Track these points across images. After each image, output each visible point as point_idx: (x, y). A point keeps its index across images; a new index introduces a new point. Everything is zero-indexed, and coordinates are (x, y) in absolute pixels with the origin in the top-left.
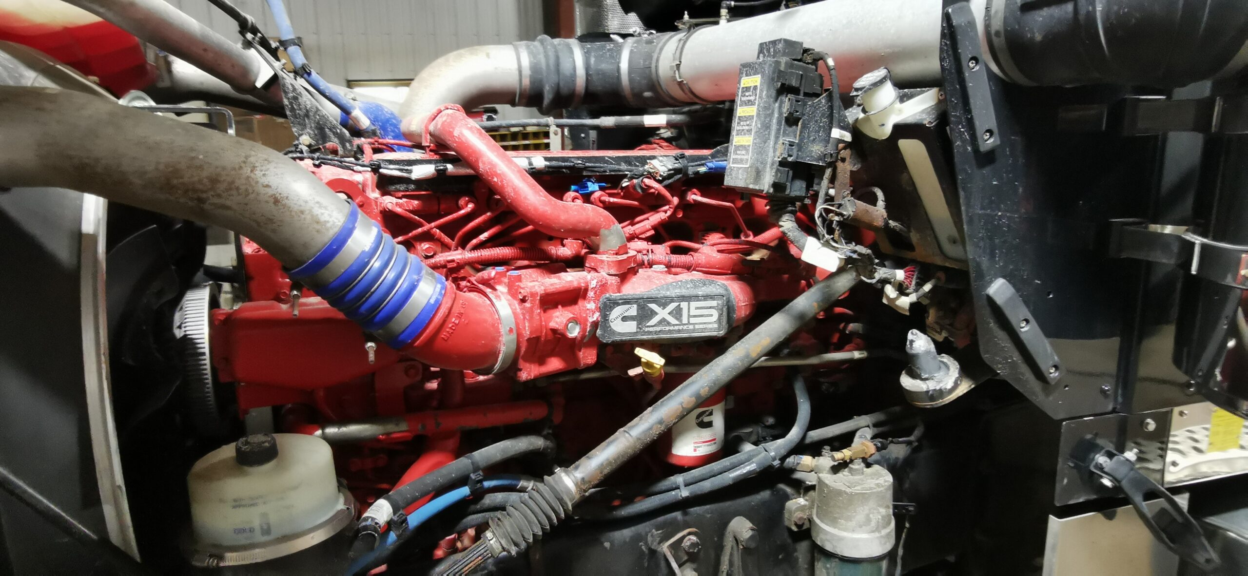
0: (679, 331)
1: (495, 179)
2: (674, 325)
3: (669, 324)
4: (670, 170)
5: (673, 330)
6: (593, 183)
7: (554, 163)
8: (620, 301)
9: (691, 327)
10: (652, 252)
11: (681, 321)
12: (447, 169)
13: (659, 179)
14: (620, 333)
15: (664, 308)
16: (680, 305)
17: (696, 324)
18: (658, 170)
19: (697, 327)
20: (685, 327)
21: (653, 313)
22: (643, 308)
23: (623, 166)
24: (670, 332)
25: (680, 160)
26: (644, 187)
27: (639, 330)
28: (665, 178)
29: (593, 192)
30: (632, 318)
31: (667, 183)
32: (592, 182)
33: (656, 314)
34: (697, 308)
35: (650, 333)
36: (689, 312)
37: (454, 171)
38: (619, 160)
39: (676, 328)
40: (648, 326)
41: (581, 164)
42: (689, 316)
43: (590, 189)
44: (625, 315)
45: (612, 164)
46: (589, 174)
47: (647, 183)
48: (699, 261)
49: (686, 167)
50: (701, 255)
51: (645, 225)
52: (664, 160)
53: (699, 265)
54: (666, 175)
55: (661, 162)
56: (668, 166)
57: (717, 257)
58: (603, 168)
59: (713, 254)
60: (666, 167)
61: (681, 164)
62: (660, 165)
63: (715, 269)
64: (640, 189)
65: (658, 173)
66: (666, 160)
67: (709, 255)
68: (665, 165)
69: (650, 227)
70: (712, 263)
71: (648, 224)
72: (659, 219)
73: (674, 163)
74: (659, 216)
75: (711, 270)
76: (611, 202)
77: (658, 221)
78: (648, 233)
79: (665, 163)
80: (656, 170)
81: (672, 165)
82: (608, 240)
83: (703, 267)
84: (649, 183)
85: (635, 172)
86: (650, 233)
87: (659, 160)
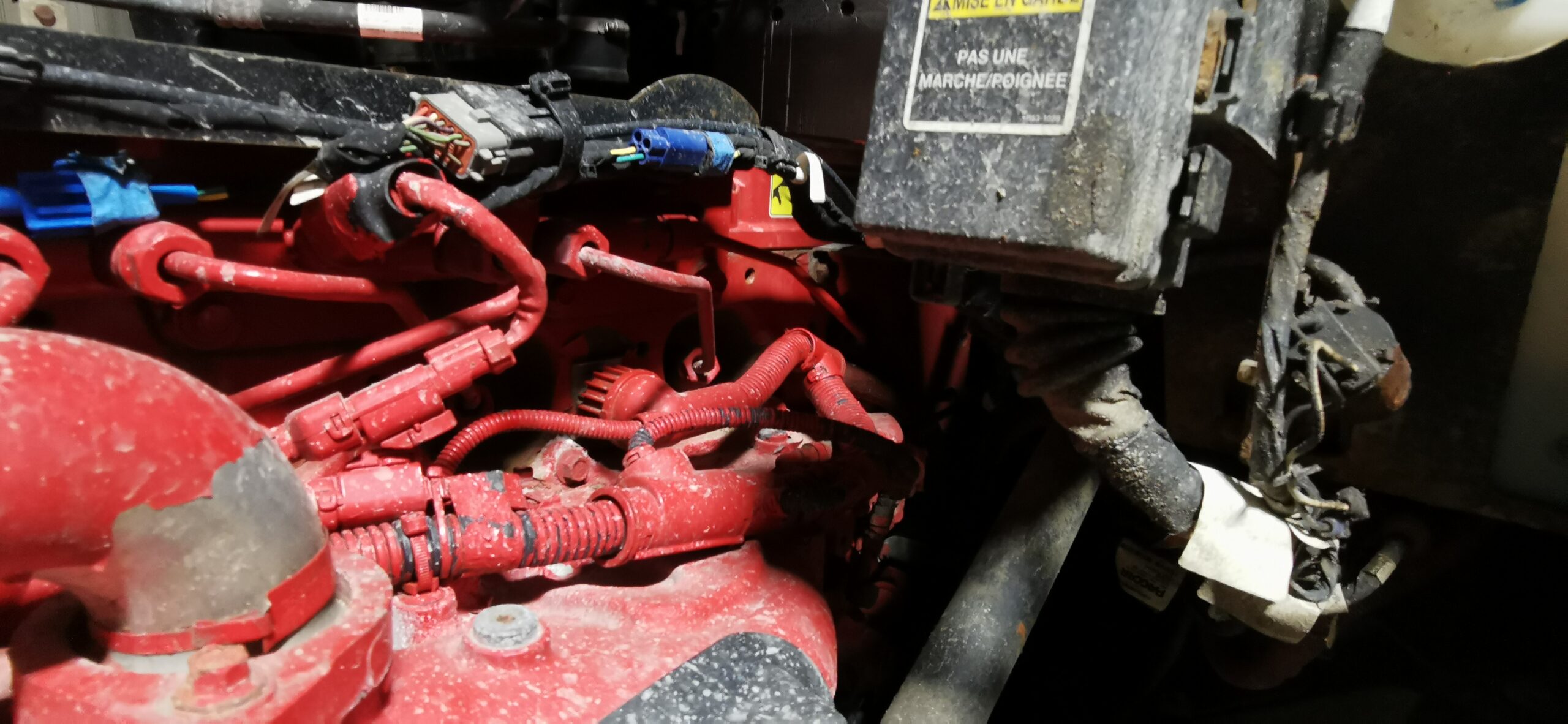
4: (517, 142)
6: (121, 181)
10: (449, 509)
13: (470, 179)
18: (464, 135)
23: (293, 109)
25: (555, 106)
26: (402, 210)
28: (496, 176)
29: (124, 227)
31: (506, 199)
32: (112, 174)
43: (103, 211)
45: (227, 91)
46: (90, 129)
47: (413, 192)
48: (649, 525)
49: (567, 131)
50: (651, 495)
51: (414, 392)
52: (487, 98)
53: (649, 540)
54: (503, 162)
55: (475, 103)
56: (502, 124)
57: (704, 492)
58: (177, 107)
59: (686, 484)
60: (498, 126)
61: (558, 123)
62: (471, 115)
63: (700, 540)
64: (380, 220)
65: (465, 148)
66: (497, 98)
67: (676, 491)
68: (488, 120)
69: (429, 396)
70: (689, 522)
71: (423, 384)
72: (475, 357)
73: (532, 117)
74: (474, 346)
75: (684, 548)
76: (228, 284)
77: (472, 367)
78: (424, 425)
79: (491, 109)
80: (460, 136)
81: (522, 123)
82: (189, 551)
83: (660, 544)
84: (422, 190)
85: (358, 140)
86: (435, 424)
87: (465, 97)
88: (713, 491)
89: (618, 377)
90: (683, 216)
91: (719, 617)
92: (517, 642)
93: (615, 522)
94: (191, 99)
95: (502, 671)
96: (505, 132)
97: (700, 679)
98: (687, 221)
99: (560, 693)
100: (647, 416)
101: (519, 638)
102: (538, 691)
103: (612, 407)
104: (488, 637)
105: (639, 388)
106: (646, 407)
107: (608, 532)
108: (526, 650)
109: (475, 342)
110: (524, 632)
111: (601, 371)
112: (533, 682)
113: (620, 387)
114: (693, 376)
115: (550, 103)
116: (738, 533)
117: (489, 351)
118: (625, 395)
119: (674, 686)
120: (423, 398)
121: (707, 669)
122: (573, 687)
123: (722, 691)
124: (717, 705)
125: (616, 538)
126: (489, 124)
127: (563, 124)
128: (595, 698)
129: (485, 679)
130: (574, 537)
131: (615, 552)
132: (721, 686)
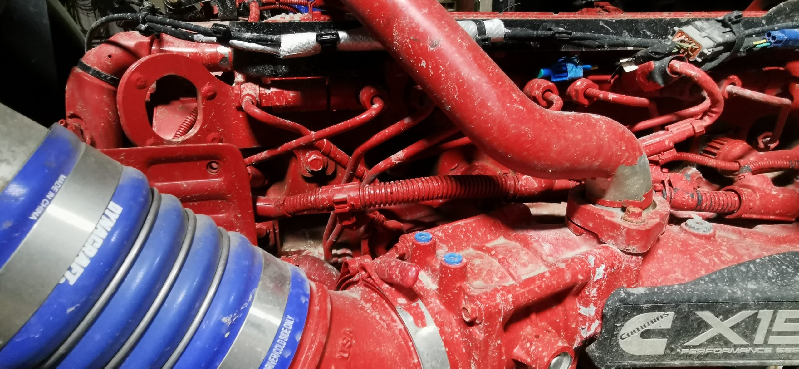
0: (743, 356)
1: (424, 64)
2: (735, 346)
3: (727, 343)
4: (718, 45)
5: (732, 354)
6: (576, 65)
7: (519, 31)
8: (645, 306)
9: (768, 350)
10: (670, 184)
11: (752, 340)
12: (338, 38)
13: (697, 60)
14: (633, 356)
15: (726, 318)
16: (757, 314)
17: (779, 345)
18: (697, 44)
19: (779, 350)
20: (757, 350)
21: (703, 326)
22: (685, 317)
23: (626, 37)
24: (726, 356)
25: (734, 27)
26: (670, 74)
27: (668, 351)
28: (707, 59)
29: (574, 80)
30: (661, 333)
31: (709, 68)
32: (574, 63)
33: (707, 326)
34: (788, 321)
35: (690, 356)
36: (771, 325)
37: (350, 43)
38: (619, 26)
39: (739, 351)
40: (686, 347)
41: (562, 32)
42: (769, 332)
43: (570, 75)
44: (648, 328)
45: (608, 32)
46: (571, 49)
47: (676, 68)
48: (751, 204)
49: (738, 38)
50: (753, 193)
51: (663, 141)
52: (705, 27)
53: (750, 210)
54: (711, 53)
55: (700, 30)
56: (712, 38)
57: (779, 195)
58: (599, 41)
59: (771, 190)
60: (710, 38)
61: (735, 34)
62: (700, 35)
63: (773, 215)
64: (660, 78)
65: (696, 49)
66: (709, 26)
67: (765, 192)
68: (707, 36)
69: (669, 143)
70: (770, 206)
71: (668, 138)
72: (689, 130)
73: (724, 33)
74: (689, 125)
75: (764, 217)
76: (610, 100)
77: (687, 133)
78: (665, 153)
79: (708, 31)
80: (695, 44)
81: (720, 36)
82: (628, 179)
83: (754, 213)
84: (680, 67)
85: (657, 49)
86: (670, 153)
87: (696, 28)
88: (784, 196)
89: (725, 143)
90: (776, 68)
91: (785, 245)
92: (704, 231)
93: (735, 201)
94: (603, 38)
95: (698, 240)
96: (713, 41)
97: (781, 262)
98: (779, 70)
99: (721, 251)
100: (742, 161)
101: (705, 230)
102: (712, 249)
103: (722, 155)
104: (694, 228)
105: (738, 148)
106: (741, 157)
107: (732, 203)
108: (708, 234)
109: (689, 124)
110: (708, 229)
111: (715, 139)
112: (710, 246)
113: (727, 147)
114: (762, 145)
115: (732, 25)
116: (793, 216)
117: (696, 128)
118: (730, 151)
119: (769, 261)
120: (667, 143)
121: (784, 259)
122: (726, 251)
123: (791, 269)
124: (787, 272)
125: (735, 207)
126: (707, 38)
127: (737, 35)
128: (735, 257)
129: (692, 241)
130: (717, 203)
131: (733, 212)
132: (790, 267)
